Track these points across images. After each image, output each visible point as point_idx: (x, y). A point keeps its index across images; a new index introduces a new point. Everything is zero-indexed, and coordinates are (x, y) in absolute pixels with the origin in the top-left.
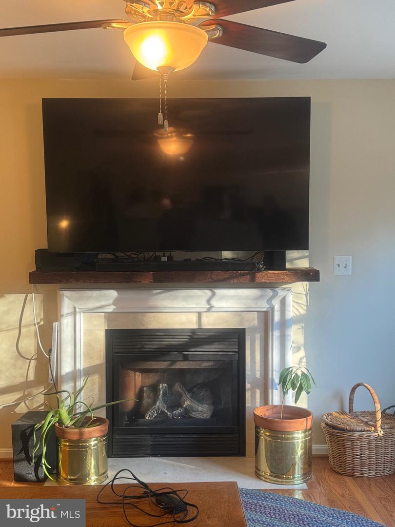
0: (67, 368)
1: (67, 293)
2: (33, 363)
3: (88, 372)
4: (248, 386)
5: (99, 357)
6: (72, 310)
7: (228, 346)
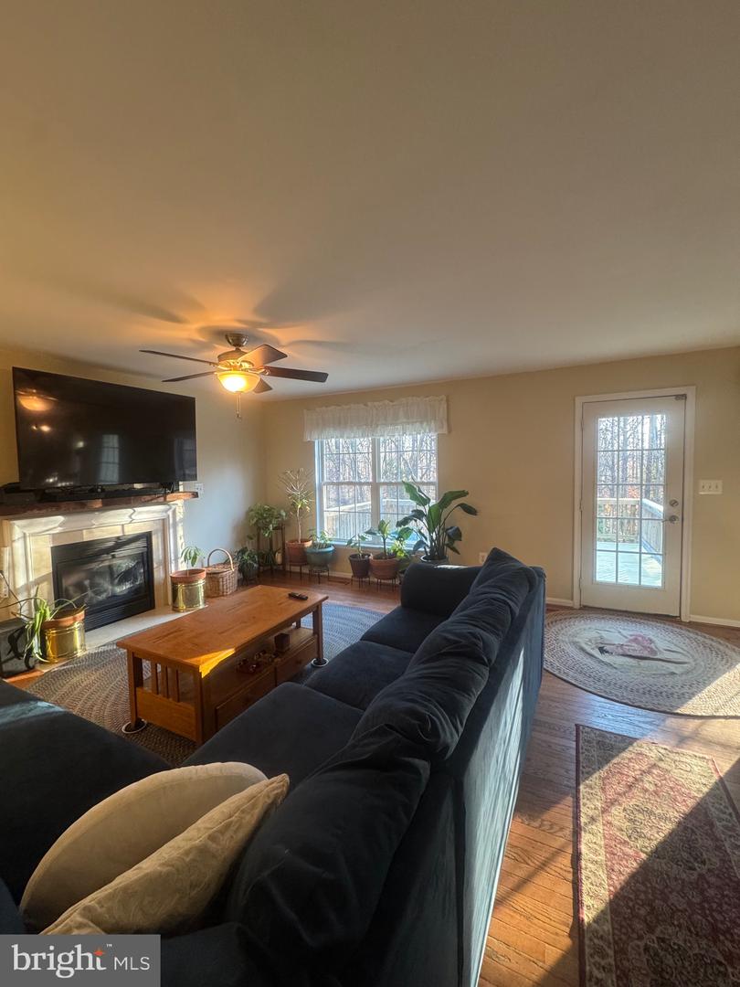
0: (21, 582)
1: (18, 522)
3: (38, 582)
5: (47, 570)
6: (21, 535)
7: (141, 544)
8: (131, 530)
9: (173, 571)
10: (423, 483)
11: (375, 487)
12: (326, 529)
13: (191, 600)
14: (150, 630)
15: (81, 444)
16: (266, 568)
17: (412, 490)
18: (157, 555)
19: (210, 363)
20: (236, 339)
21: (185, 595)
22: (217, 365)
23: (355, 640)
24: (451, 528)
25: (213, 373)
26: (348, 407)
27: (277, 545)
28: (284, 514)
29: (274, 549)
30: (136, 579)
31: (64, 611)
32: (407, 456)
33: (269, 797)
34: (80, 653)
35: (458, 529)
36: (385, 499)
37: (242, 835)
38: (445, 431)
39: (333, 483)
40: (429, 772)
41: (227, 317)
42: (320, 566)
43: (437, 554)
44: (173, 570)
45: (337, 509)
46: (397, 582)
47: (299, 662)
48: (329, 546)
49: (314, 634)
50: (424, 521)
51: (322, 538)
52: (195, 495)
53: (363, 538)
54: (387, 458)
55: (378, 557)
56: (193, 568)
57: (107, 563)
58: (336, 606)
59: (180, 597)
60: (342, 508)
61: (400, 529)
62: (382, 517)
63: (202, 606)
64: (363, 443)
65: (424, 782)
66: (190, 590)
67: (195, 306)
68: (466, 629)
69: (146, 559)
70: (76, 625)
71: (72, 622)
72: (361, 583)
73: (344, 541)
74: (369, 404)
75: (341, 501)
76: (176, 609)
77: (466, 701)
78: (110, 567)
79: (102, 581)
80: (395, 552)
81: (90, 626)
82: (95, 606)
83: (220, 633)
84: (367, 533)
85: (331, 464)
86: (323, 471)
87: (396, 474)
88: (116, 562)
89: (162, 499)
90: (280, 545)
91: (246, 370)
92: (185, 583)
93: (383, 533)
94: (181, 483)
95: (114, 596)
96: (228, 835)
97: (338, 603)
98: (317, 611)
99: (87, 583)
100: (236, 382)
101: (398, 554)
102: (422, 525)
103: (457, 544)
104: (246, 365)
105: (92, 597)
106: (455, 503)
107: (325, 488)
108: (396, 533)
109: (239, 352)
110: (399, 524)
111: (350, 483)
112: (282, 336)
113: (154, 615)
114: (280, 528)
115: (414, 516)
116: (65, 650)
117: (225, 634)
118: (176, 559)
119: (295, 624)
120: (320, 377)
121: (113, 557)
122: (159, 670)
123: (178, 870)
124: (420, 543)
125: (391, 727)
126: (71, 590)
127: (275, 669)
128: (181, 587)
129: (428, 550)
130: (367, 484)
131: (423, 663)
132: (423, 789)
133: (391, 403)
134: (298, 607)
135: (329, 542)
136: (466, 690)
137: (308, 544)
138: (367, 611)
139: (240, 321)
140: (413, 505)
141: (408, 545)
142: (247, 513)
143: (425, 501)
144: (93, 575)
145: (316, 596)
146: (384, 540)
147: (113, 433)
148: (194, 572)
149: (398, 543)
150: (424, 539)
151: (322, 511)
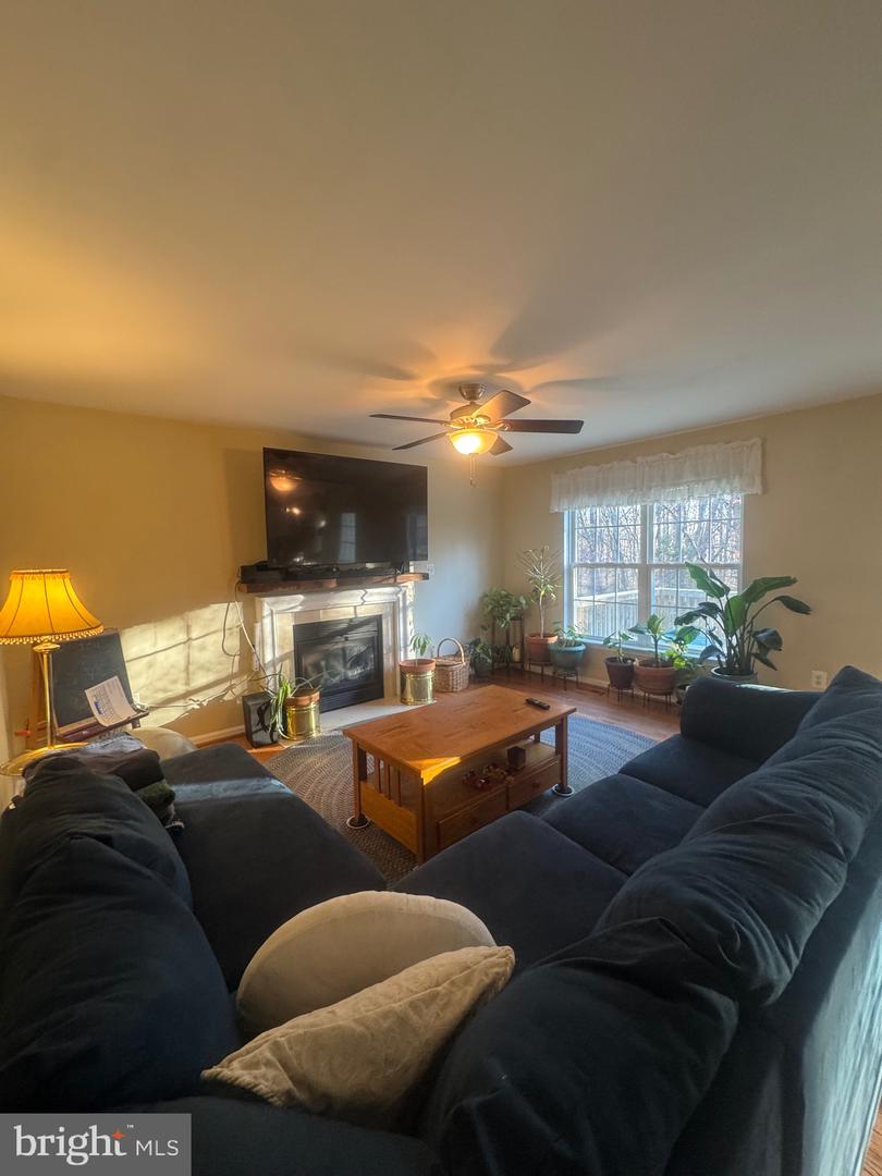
0: (269, 658)
1: (267, 600)
2: (237, 658)
3: (282, 659)
4: (385, 652)
5: (290, 647)
6: (269, 612)
7: (371, 627)
8: (364, 612)
9: (402, 659)
10: (718, 566)
11: (645, 572)
12: (575, 622)
13: (419, 693)
14: (377, 721)
15: (323, 524)
16: (501, 665)
17: (701, 576)
18: (387, 641)
19: (441, 422)
20: (470, 391)
21: (413, 686)
22: (449, 423)
23: (613, 772)
24: (763, 631)
25: (444, 434)
26: (609, 465)
27: (515, 638)
28: (524, 602)
29: (511, 644)
30: (367, 664)
31: (303, 691)
32: (691, 530)
33: (487, 975)
34: (315, 735)
35: (775, 633)
36: (658, 588)
37: (451, 1015)
38: (757, 489)
39: (586, 565)
40: (735, 1020)
41: (459, 365)
42: (566, 668)
43: (739, 666)
44: (402, 657)
45: (591, 598)
46: (674, 699)
47: (536, 786)
48: (580, 644)
49: (557, 753)
50: (719, 619)
51: (571, 633)
52: (426, 577)
53: (625, 637)
54: (662, 534)
55: (644, 664)
56: (423, 658)
57: (340, 646)
58: (586, 720)
59: (409, 688)
60: (597, 597)
61: (679, 628)
62: (653, 611)
63: (430, 701)
64: (628, 512)
65: (728, 1037)
66: (419, 682)
67: (427, 356)
68: (801, 792)
69: (376, 644)
70: (312, 705)
71: (307, 702)
72: (620, 696)
73: (598, 638)
74: (639, 459)
75: (596, 589)
76: (404, 701)
77: (805, 914)
78: (343, 649)
79: (336, 664)
80: (672, 659)
81: (324, 708)
82: (329, 687)
83: (446, 736)
84: (631, 630)
85: (585, 543)
86: (573, 549)
87: (677, 554)
88: (348, 644)
89: (392, 581)
90: (518, 639)
91: (481, 427)
92: (413, 673)
93: (654, 631)
94: (411, 563)
95: (346, 680)
96: (434, 1008)
97: (590, 717)
98: (561, 725)
99: (323, 663)
100: (469, 443)
101: (676, 662)
102: (715, 624)
103: (772, 655)
104: (481, 421)
105: (326, 680)
106: (770, 595)
107: (575, 571)
108: (673, 633)
109: (474, 406)
110: (678, 621)
111: (608, 565)
112: (524, 379)
113: (383, 705)
114: (518, 618)
115: (702, 611)
116: (303, 730)
117: (452, 738)
118: (406, 646)
119: (533, 737)
120: (572, 427)
121: (346, 639)
122: (382, 766)
123: (372, 1035)
124: (711, 650)
125: (669, 927)
126: (310, 669)
127: (508, 788)
128: (410, 678)
129: (723, 660)
130: (633, 566)
131: (721, 831)
132: (726, 1048)
133: (672, 457)
134: (539, 717)
135: (578, 639)
136: (805, 895)
137: (553, 640)
138: (628, 733)
139: (475, 367)
140: (702, 596)
141: (692, 651)
142: (481, 599)
143: (721, 591)
144: (328, 656)
145: (560, 705)
146: (656, 641)
147: (351, 511)
148: (423, 663)
149: (676, 647)
150: (718, 645)
151: (571, 600)
